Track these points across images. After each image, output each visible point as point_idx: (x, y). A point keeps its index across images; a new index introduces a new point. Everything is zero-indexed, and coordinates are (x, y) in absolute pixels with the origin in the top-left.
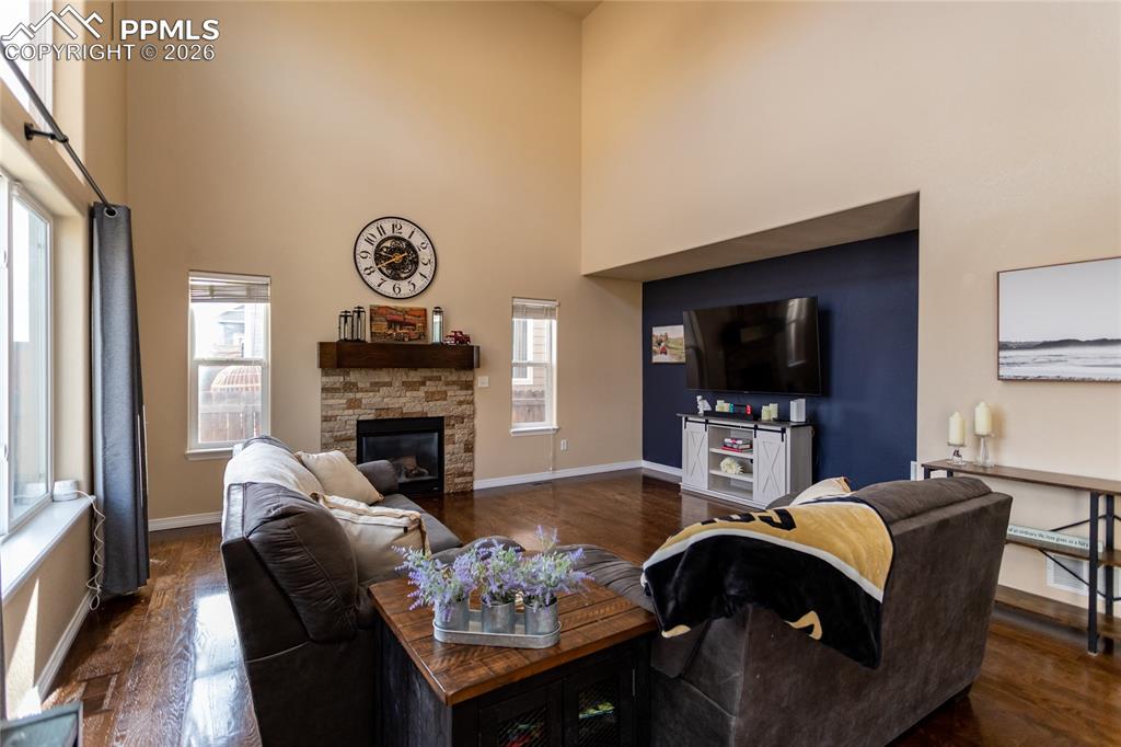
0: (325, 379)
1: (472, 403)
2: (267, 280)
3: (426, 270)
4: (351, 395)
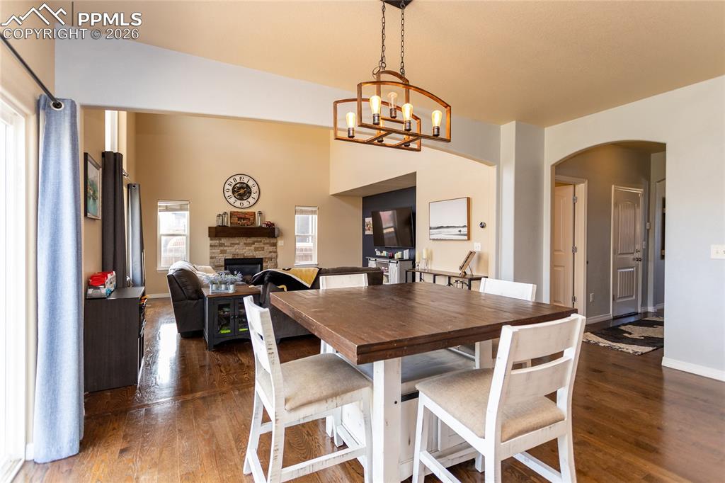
0: (211, 242)
1: (276, 252)
2: (188, 202)
3: (255, 196)
4: (222, 248)
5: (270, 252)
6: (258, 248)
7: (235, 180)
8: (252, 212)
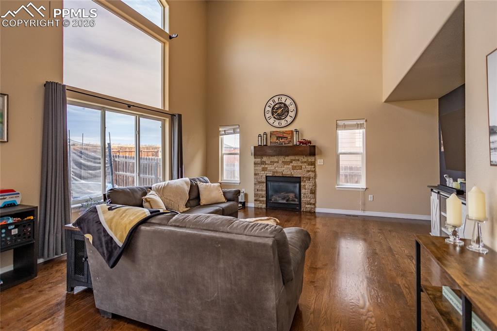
0: (255, 160)
1: (315, 171)
2: (238, 126)
3: (292, 114)
4: (263, 166)
5: (308, 171)
6: (295, 167)
7: (274, 101)
8: (290, 131)
